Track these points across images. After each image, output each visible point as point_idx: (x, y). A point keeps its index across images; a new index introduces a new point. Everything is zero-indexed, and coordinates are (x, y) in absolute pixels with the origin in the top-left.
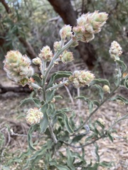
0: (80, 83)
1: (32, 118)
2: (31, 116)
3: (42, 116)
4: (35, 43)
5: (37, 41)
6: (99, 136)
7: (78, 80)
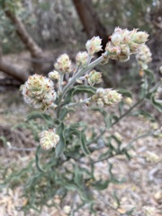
0: (105, 104)
1: (47, 143)
2: (47, 140)
3: (59, 139)
4: (27, 19)
5: (30, 15)
6: (114, 153)
7: (103, 101)
